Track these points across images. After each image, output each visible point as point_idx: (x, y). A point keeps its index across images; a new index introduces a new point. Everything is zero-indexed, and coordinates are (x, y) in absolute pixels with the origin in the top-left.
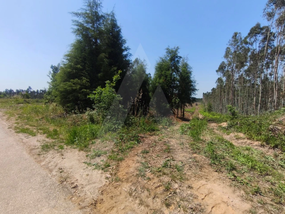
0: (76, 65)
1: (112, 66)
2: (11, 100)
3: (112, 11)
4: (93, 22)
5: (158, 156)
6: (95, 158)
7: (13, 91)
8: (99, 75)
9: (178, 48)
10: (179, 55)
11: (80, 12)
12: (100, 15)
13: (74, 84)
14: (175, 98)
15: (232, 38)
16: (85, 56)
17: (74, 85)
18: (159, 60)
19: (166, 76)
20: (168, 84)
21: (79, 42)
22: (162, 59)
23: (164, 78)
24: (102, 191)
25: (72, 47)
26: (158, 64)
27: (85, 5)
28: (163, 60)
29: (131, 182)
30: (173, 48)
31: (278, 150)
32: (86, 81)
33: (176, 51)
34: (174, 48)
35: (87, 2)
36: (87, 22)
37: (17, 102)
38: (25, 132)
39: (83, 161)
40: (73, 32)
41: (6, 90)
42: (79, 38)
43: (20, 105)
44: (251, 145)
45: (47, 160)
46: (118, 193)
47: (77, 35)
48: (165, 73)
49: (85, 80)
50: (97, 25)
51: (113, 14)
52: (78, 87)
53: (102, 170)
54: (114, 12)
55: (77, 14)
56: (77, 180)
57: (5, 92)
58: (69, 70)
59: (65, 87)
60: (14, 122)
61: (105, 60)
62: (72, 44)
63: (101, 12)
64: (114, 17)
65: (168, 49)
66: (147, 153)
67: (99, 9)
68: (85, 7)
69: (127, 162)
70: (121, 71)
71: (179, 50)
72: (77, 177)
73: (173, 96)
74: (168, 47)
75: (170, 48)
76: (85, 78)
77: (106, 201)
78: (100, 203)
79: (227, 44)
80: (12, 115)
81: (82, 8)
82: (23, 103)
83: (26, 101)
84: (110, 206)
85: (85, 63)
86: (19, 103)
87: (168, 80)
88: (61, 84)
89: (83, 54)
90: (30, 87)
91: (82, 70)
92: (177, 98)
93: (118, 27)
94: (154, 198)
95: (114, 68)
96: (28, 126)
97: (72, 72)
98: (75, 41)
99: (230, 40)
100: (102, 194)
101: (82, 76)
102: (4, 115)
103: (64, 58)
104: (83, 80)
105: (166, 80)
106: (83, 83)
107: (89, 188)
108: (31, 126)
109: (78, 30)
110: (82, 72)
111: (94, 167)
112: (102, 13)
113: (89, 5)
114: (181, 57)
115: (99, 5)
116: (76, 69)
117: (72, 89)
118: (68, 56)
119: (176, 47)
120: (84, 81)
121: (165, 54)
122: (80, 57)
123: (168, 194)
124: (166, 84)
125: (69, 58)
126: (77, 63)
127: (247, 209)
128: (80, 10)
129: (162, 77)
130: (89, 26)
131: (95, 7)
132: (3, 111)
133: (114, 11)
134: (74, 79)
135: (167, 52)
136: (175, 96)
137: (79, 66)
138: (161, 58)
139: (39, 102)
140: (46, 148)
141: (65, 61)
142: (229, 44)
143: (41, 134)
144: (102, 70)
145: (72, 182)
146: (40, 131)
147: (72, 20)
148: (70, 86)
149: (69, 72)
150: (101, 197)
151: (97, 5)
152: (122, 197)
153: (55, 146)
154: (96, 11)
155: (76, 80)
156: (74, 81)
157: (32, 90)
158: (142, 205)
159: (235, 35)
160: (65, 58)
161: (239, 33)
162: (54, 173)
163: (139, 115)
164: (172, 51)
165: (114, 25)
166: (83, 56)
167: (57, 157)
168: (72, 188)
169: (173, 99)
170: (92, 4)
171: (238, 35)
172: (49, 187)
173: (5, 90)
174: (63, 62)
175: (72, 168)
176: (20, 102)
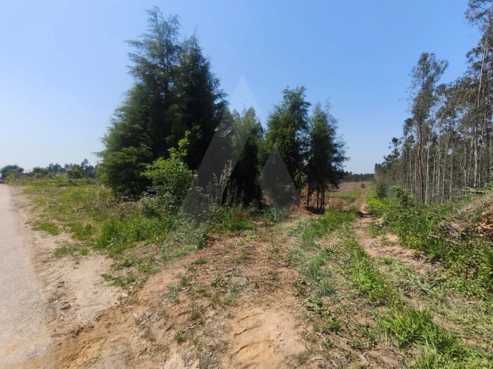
0: (134, 124)
1: (193, 124)
2: (52, 180)
3: (193, 35)
4: (162, 56)
5: (217, 269)
6: (122, 268)
7: (59, 166)
8: (168, 138)
9: (303, 89)
10: (305, 100)
11: (141, 40)
12: (174, 45)
13: (128, 154)
14: (299, 174)
15: (419, 63)
16: (147, 110)
17: (128, 157)
18: (273, 111)
19: (284, 137)
20: (287, 150)
21: (140, 87)
22: (279, 108)
23: (280, 141)
24: (101, 316)
25: (129, 95)
26: (271, 117)
27: (151, 30)
28: (279, 111)
29: (150, 305)
30: (295, 89)
31: (440, 265)
32: (147, 149)
33: (300, 94)
34: (297, 89)
35: (154, 25)
36: (154, 56)
37: (60, 184)
38: (45, 230)
39: (102, 273)
40: (130, 72)
41: (51, 165)
42: (140, 81)
43: (61, 188)
44: (400, 255)
45: (51, 269)
46: (123, 320)
47: (136, 76)
48: (282, 131)
49: (144, 148)
50: (169, 59)
51: (195, 39)
52: (134, 159)
53: (122, 286)
54: (196, 37)
55: (136, 44)
56: (75, 299)
57: (49, 168)
58: (121, 132)
59: (114, 160)
60: (38, 215)
61: (176, 114)
62: (129, 91)
63: (176, 41)
64: (196, 45)
65: (286, 91)
66: (202, 264)
67: (172, 37)
68: (150, 33)
69: (162, 276)
70: (189, 132)
71: (305, 93)
72: (79, 295)
73: (295, 172)
74: (286, 88)
75: (290, 89)
76: (145, 146)
77: (96, 329)
78: (85, 332)
79: (409, 75)
80: (42, 203)
81: (146, 35)
82: (66, 186)
83: (72, 182)
84: (97, 337)
85: (147, 121)
86: (60, 186)
87: (287, 144)
88: (109, 155)
89: (144, 106)
90: (86, 160)
91: (141, 131)
92: (303, 174)
93: (203, 61)
94: (168, 330)
95: (196, 127)
96: (54, 221)
97: (126, 135)
98: (133, 86)
99: (414, 68)
100: (98, 320)
101: (142, 140)
102: (31, 203)
103: (114, 115)
104: (141, 148)
105: (283, 143)
106: (143, 153)
107: (86, 311)
108: (59, 220)
109: (138, 69)
110: (141, 136)
111: (112, 282)
112: (178, 42)
113: (157, 31)
114: (308, 104)
115: (174, 31)
116: (133, 130)
117: (125, 163)
118: (122, 110)
119: (300, 87)
120: (144, 150)
121: (283, 100)
122: (140, 112)
123: (191, 325)
124: (284, 150)
125: (122, 113)
126: (134, 121)
127: (297, 353)
128: (141, 36)
129: (277, 139)
130: (156, 61)
131: (167, 32)
132: (33, 198)
133: (195, 35)
134: (127, 146)
135: (285, 97)
136: (299, 170)
137: (136, 126)
138: (276, 107)
139: (91, 184)
140: (61, 252)
141: (116, 118)
142: (413, 74)
143: (67, 232)
144: (172, 131)
145: (66, 301)
146: (67, 228)
147: (129, 54)
148: (121, 158)
149: (122, 136)
150: (94, 323)
151: (170, 31)
152: (125, 325)
153: (76, 250)
154: (167, 39)
155: (131, 149)
156: (127, 151)
157: (88, 165)
158: (145, 338)
159: (423, 58)
160: (116, 114)
161: (433, 54)
162: (49, 288)
163: (227, 204)
164: (294, 95)
165: (196, 57)
166: (144, 109)
167: (69, 265)
168: (61, 309)
169: (295, 175)
170: (161, 28)
171: (428, 59)
172: (30, 306)
173: (48, 166)
174: (114, 119)
175: (78, 282)
176: (63, 184)
